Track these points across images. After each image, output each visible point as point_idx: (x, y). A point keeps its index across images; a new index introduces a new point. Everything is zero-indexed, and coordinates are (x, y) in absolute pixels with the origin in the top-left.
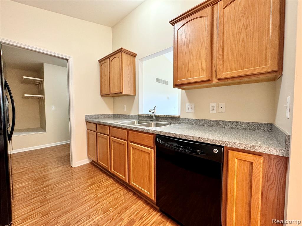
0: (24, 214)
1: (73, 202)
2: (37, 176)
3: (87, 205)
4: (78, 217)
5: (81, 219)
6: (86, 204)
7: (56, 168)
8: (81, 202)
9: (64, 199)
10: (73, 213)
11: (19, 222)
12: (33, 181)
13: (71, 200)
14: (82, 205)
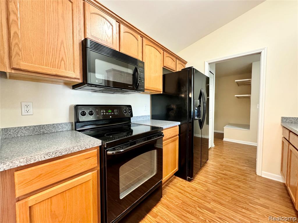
0: (201, 180)
1: (230, 202)
2: (224, 163)
3: (239, 217)
4: (223, 216)
5: (224, 220)
6: (239, 215)
7: (241, 165)
8: (236, 208)
9: (226, 192)
10: (223, 209)
11: (197, 182)
12: (220, 164)
13: (230, 199)
14: (234, 212)
